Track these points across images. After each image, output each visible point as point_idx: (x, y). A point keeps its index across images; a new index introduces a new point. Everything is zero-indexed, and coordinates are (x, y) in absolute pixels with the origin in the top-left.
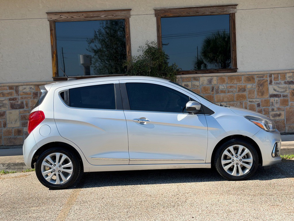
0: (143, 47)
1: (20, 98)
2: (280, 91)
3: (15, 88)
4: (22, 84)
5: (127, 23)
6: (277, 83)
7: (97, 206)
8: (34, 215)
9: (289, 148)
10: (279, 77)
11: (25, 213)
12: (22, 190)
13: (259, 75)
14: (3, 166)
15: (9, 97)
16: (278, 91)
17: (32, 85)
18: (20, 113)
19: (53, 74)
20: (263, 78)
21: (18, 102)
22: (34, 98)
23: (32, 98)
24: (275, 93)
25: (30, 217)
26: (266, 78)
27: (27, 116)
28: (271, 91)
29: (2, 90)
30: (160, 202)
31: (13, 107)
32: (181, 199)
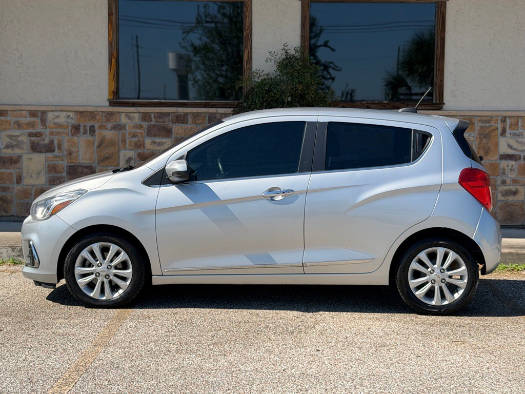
0: (276, 53)
1: (47, 134)
2: (520, 149)
3: (40, 115)
4: (54, 108)
5: (247, 9)
6: (515, 135)
7: (165, 325)
8: (61, 331)
9: (519, 252)
10: (520, 124)
11: (46, 327)
12: (43, 292)
13: (483, 118)
14: (13, 251)
15: (30, 130)
16: (515, 149)
17: (70, 111)
18: (47, 160)
19: (110, 94)
20: (489, 123)
21: (44, 140)
22: (73, 135)
23: (70, 134)
24: (510, 152)
25: (53, 333)
26: (495, 123)
27: (58, 166)
28: (503, 149)
29: (18, 117)
30: (271, 325)
31: (35, 148)
32: (307, 322)
